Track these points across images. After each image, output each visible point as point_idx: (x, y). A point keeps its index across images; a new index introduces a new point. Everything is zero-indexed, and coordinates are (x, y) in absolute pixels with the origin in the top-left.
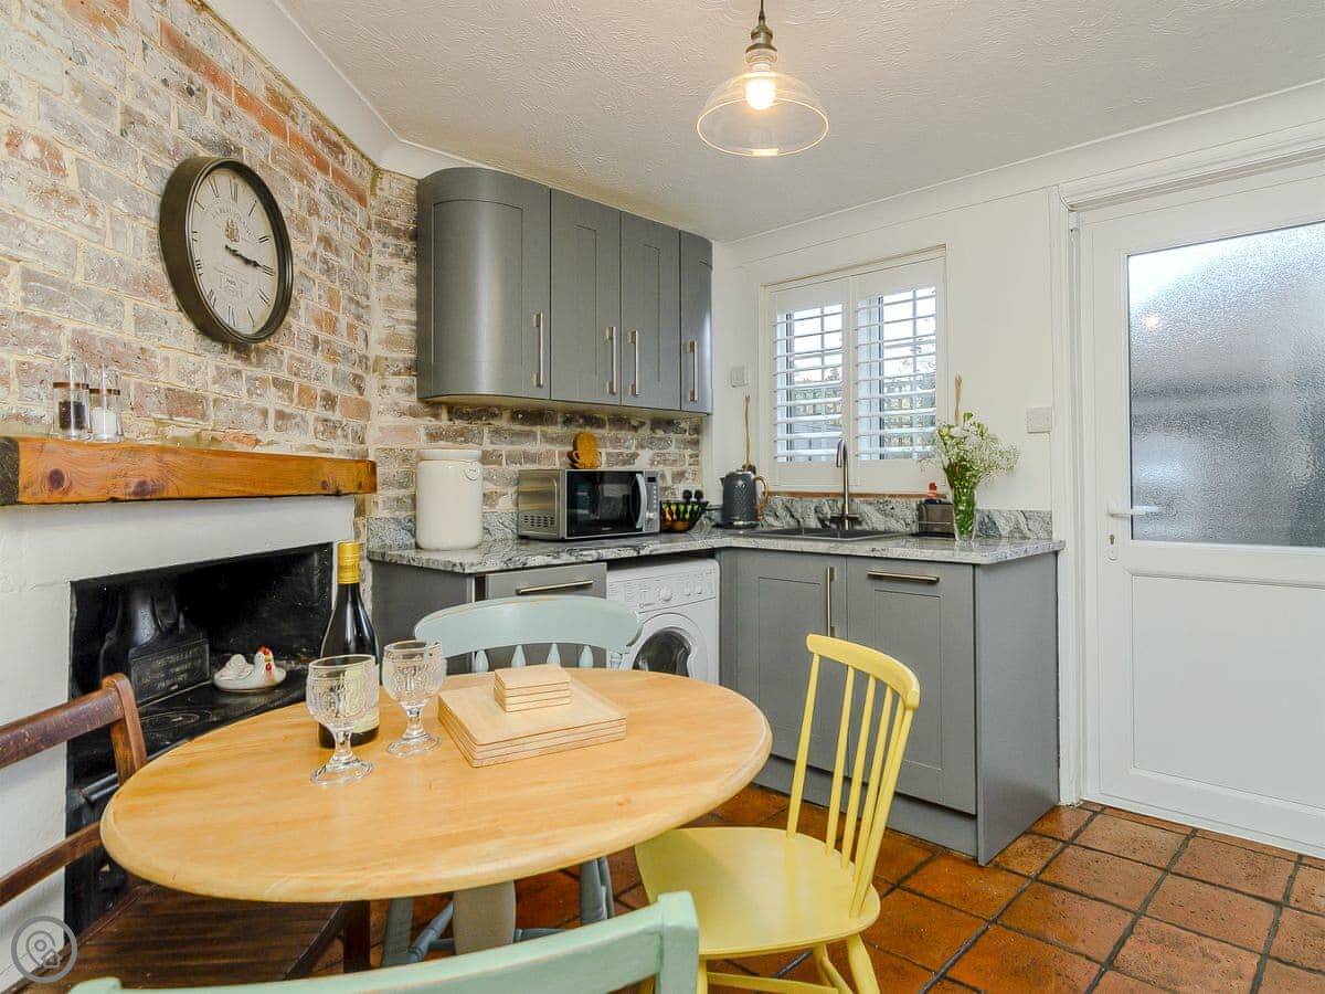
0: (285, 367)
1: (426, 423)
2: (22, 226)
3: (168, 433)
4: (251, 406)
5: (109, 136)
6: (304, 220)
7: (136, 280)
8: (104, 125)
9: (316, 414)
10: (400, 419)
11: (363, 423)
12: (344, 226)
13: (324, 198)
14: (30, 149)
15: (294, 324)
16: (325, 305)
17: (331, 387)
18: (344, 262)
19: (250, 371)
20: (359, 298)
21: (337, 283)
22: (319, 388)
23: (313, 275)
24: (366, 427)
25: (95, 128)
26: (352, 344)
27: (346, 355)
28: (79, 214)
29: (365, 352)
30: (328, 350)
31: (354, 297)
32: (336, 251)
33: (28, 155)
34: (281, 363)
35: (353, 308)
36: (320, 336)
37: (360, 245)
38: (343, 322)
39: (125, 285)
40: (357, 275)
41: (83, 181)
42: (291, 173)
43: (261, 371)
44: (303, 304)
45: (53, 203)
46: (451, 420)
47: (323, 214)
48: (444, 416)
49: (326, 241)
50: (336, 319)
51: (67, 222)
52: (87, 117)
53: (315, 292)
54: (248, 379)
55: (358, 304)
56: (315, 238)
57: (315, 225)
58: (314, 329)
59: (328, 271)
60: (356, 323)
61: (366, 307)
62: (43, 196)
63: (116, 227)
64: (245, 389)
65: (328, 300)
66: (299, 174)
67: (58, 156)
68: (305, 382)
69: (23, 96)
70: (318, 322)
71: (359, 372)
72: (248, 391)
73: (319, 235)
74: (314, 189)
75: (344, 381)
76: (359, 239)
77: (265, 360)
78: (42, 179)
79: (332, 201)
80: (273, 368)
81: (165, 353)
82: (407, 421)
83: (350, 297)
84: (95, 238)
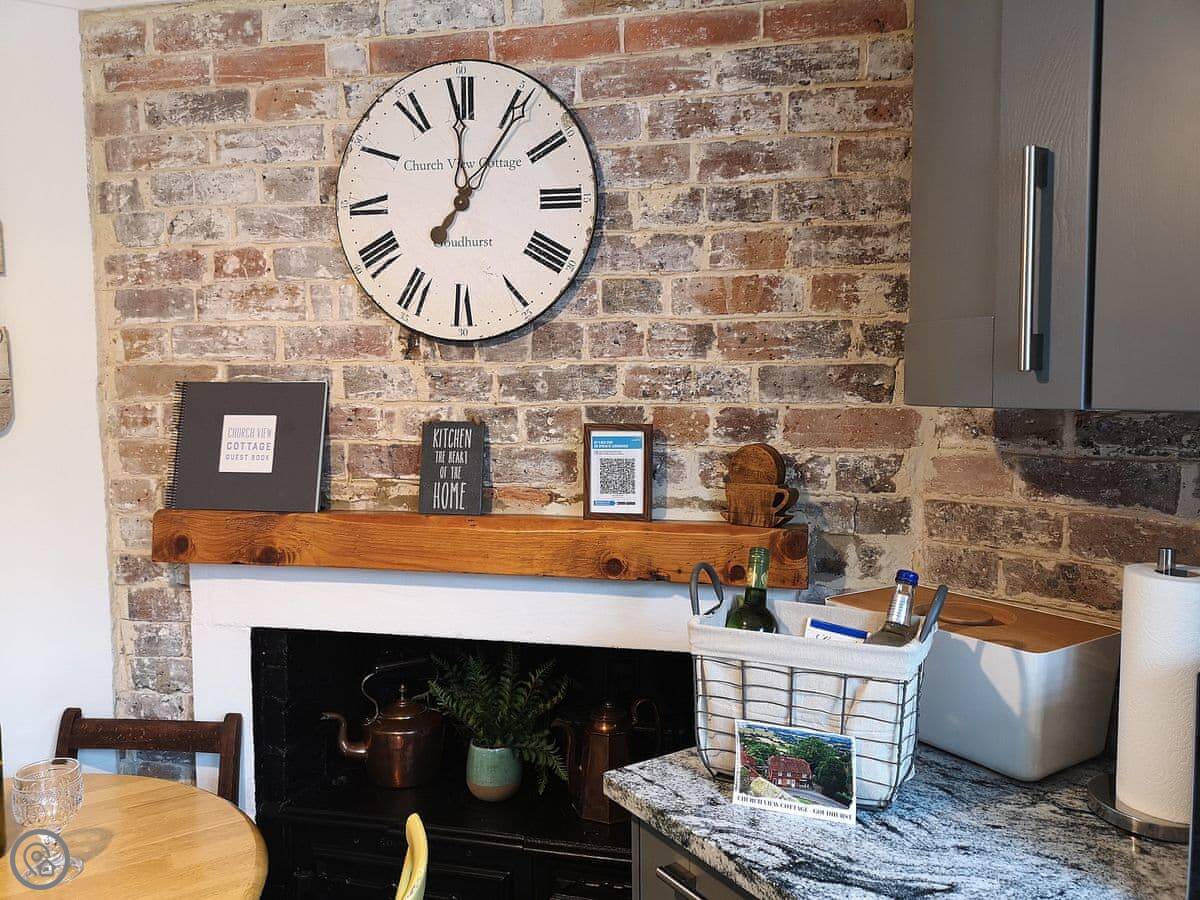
1: (1026, 450)
2: (225, 333)
3: (393, 492)
4: (536, 451)
5: (307, 211)
6: (662, 152)
7: (343, 342)
8: (299, 204)
9: (706, 450)
10: (975, 443)
11: (885, 453)
12: (808, 107)
13: (731, 86)
14: (233, 263)
15: (642, 321)
16: (732, 269)
17: (756, 401)
18: (800, 173)
19: (535, 406)
20: (865, 220)
21: (775, 217)
22: (712, 407)
23: (690, 230)
24: (899, 459)
25: (293, 211)
26: (837, 314)
27: (810, 338)
28: (280, 301)
29: (893, 316)
30: (743, 341)
31: (847, 223)
32: (773, 163)
33: (230, 271)
34: (607, 385)
35: (837, 246)
36: (718, 321)
37: (874, 113)
38: (798, 282)
39: (331, 351)
40: (858, 178)
41: (281, 269)
42: (630, 92)
43: (559, 404)
44: (667, 284)
45: (252, 302)
46: (1086, 443)
47: (726, 114)
48: (1069, 435)
49: (735, 159)
50: (774, 282)
51: (264, 314)
52: (282, 206)
53: (702, 256)
54: (530, 416)
55: (862, 231)
56: (695, 170)
57: (697, 146)
58: (698, 316)
59: (743, 206)
60: (855, 270)
61: (901, 227)
62: (242, 300)
63: (319, 297)
64: (524, 432)
65: (742, 260)
66: (653, 81)
67: (258, 256)
68: (672, 403)
69: (225, 223)
70: (713, 302)
71: (870, 358)
72: (530, 432)
73: (703, 156)
74: (698, 86)
75: (804, 383)
76: (866, 104)
77: (568, 387)
78: (240, 285)
79: (764, 77)
80: (587, 393)
81: (388, 409)
82: (989, 445)
83: (826, 229)
84: (296, 316)
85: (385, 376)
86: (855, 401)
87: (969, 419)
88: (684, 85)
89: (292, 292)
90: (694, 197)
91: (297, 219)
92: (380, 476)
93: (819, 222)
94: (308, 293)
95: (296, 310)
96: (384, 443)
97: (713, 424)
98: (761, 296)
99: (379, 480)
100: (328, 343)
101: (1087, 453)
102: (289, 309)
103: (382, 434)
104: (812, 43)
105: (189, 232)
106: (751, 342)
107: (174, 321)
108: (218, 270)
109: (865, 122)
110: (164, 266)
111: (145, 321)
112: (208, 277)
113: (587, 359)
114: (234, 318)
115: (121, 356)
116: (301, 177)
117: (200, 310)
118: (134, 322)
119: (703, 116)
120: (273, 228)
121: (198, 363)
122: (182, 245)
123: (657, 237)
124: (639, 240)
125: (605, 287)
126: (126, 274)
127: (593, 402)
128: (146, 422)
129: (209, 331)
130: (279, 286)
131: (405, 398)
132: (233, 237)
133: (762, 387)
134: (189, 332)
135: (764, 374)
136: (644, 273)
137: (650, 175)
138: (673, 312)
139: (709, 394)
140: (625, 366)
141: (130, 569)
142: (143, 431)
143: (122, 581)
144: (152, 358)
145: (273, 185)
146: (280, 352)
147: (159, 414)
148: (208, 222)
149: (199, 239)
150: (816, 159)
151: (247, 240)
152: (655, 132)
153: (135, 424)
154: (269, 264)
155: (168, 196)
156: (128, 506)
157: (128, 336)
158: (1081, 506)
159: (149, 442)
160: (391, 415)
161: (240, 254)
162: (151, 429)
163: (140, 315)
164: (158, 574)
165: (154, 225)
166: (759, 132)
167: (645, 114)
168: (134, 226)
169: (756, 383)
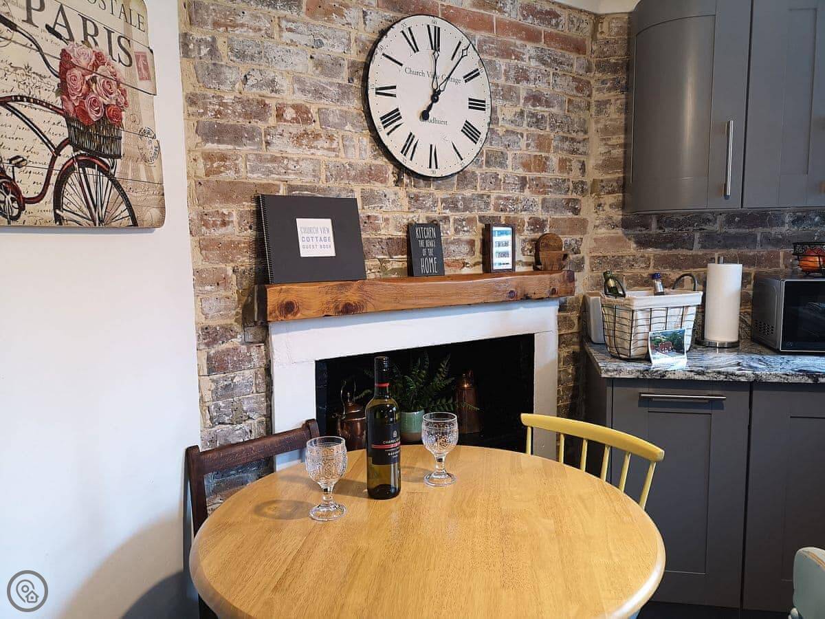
0: (492, 207)
1: (636, 232)
2: (285, 162)
3: (389, 267)
4: (459, 240)
5: (340, 86)
6: (510, 88)
7: (362, 173)
8: (335, 80)
9: (523, 237)
10: (614, 231)
11: (578, 237)
12: (558, 80)
13: (533, 63)
14: (290, 114)
15: (501, 173)
16: (534, 151)
17: (541, 214)
18: (555, 110)
19: (458, 215)
20: (574, 135)
21: (548, 129)
22: (526, 216)
23: (519, 130)
24: (582, 239)
25: (331, 84)
26: (565, 176)
27: (558, 186)
28: (322, 143)
29: (581, 178)
30: (537, 185)
31: (569, 136)
32: (548, 104)
33: (288, 118)
34: (487, 204)
35: (566, 145)
36: (529, 175)
37: (577, 89)
38: (554, 160)
39: (354, 179)
40: (573, 116)
41: (324, 122)
42: (498, 55)
43: (467, 214)
44: (510, 155)
45: (304, 142)
46: (660, 228)
47: (532, 76)
48: (654, 225)
49: (535, 98)
50: (547, 158)
51: (313, 151)
52: (324, 80)
53: (523, 142)
54: (455, 221)
55: (573, 140)
56: (522, 101)
57: (523, 88)
58: (521, 172)
59: (538, 121)
60: (570, 157)
61: (584, 140)
62: (298, 139)
63: (347, 143)
64: (452, 229)
65: (537, 147)
66: (506, 52)
67: (307, 112)
68: (512, 214)
69: (284, 83)
70: (526, 166)
71: (574, 196)
72: (456, 230)
73: (525, 95)
74: (522, 60)
75: (556, 206)
76: (574, 84)
77: (472, 206)
78: (296, 129)
79: (544, 63)
80: (480, 209)
81: (386, 216)
82: (619, 232)
83: (563, 137)
84: (333, 154)
85: (385, 196)
86: (570, 214)
87: (610, 222)
88: (518, 58)
89: (330, 138)
90: (522, 113)
91: (334, 90)
92: (382, 257)
93: (561, 133)
94: (341, 141)
95: (334, 150)
96: (384, 237)
97: (526, 225)
98: (542, 165)
99: (381, 260)
100: (353, 173)
101: (661, 231)
102: (328, 149)
103: (383, 232)
104: (559, 52)
105: (257, 85)
106: (540, 187)
107: (246, 149)
108: (280, 116)
109: (575, 92)
110: (239, 108)
111: (223, 147)
112: (272, 121)
113: (479, 191)
114: (292, 151)
115: (201, 172)
116: (337, 62)
117: (268, 143)
118: (210, 146)
119: (522, 75)
120: (318, 93)
121: (265, 181)
122: (252, 93)
123: (507, 131)
124: (501, 131)
125: (487, 154)
126: (206, 109)
127: (482, 213)
128: (224, 224)
129: (274, 159)
130: (322, 133)
131: (395, 209)
132: (290, 95)
133: (542, 208)
134: (260, 158)
135: (544, 200)
136: (501, 148)
137: (507, 99)
138: (511, 170)
139: (525, 210)
140: (494, 195)
141: (209, 335)
142: (222, 230)
143: (202, 347)
144: (229, 175)
145: (319, 64)
146: (323, 177)
147: (235, 218)
148: (273, 81)
149: (266, 92)
150: (561, 104)
151: (300, 98)
152: (507, 78)
153: (214, 225)
154: (316, 117)
155: (241, 55)
156: (208, 288)
157: (209, 157)
158: (659, 251)
159: (226, 239)
160: (386, 220)
161: (297, 108)
162: (229, 228)
163: (219, 142)
164: (233, 337)
165: (232, 75)
166: (542, 87)
167: (503, 67)
168: (215, 72)
169: (540, 206)
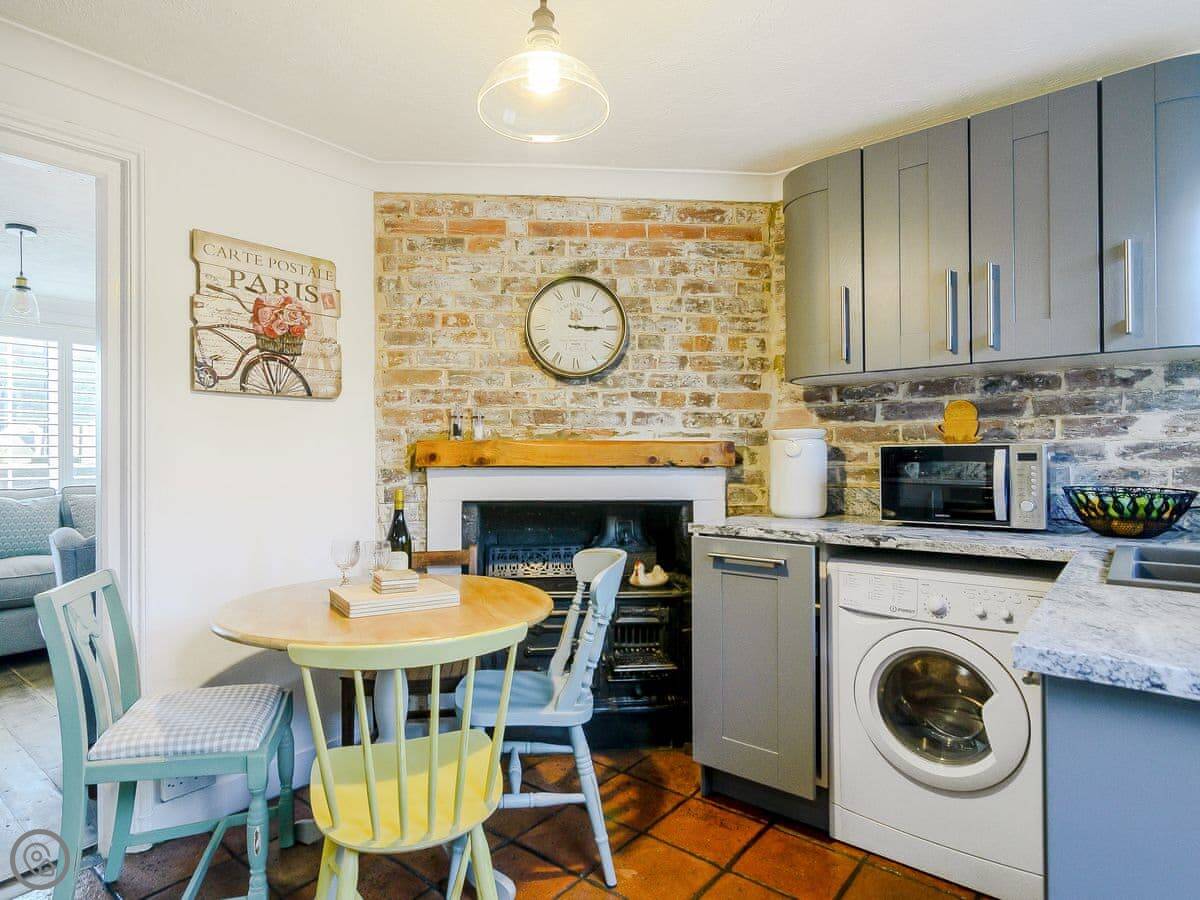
0: (645, 383)
1: (819, 405)
2: (447, 354)
3: (536, 432)
4: (607, 412)
5: (494, 297)
6: (665, 281)
7: (511, 360)
8: (491, 293)
9: (685, 411)
10: (797, 404)
11: (758, 412)
12: (724, 267)
13: (694, 256)
14: (452, 320)
15: (656, 354)
16: (695, 332)
17: (707, 390)
18: (722, 294)
19: (607, 391)
20: (748, 315)
21: (713, 312)
22: (688, 392)
23: (678, 315)
24: (763, 414)
25: (486, 297)
26: (738, 353)
27: (727, 363)
28: (477, 339)
29: (760, 355)
30: (700, 363)
31: (741, 316)
32: (711, 289)
33: (451, 323)
34: (640, 381)
35: (738, 325)
36: (689, 355)
37: (751, 273)
38: (722, 339)
39: (505, 364)
40: (745, 298)
41: (479, 324)
42: (651, 255)
43: (618, 390)
44: (667, 338)
45: (463, 339)
46: (841, 400)
47: (692, 268)
48: (834, 397)
49: (696, 287)
50: (712, 339)
51: (470, 345)
52: (481, 294)
53: (682, 326)
54: (604, 396)
55: (747, 320)
56: (679, 289)
57: (681, 280)
58: (681, 352)
59: (699, 307)
60: (745, 335)
61: (762, 319)
62: (458, 338)
63: (498, 338)
64: (601, 404)
65: (699, 328)
66: (661, 252)
67: (466, 318)
68: (670, 390)
69: (448, 300)
70: (687, 346)
71: (751, 372)
72: (604, 403)
73: (684, 285)
74: (680, 255)
75: (725, 382)
76: (748, 269)
77: (622, 383)
78: (457, 331)
79: (706, 254)
80: (632, 385)
81: (533, 392)
82: (802, 405)
83: (733, 318)
84: (486, 347)
86: (746, 390)
87: (792, 396)
88: (674, 254)
89: (485, 335)
90: (679, 301)
91: (489, 300)
92: (529, 425)
93: (730, 315)
94: (493, 336)
95: (487, 344)
96: (531, 409)
97: (688, 399)
98: (707, 345)
99: (528, 427)
100: (503, 360)
101: (842, 404)
102: (483, 343)
103: (530, 405)
104: (726, 243)
105: (429, 303)
106: (705, 365)
107: (419, 348)
108: (444, 323)
109: (747, 276)
110: (414, 320)
111: (402, 347)
112: (438, 326)
113: (631, 370)
114: (453, 346)
115: (386, 364)
116: (492, 281)
117: (434, 342)
118: (394, 348)
119: (682, 268)
120: (475, 304)
121: (431, 369)
122: (424, 309)
123: (663, 317)
124: (655, 318)
125: (639, 338)
126: (391, 323)
127: (634, 389)
128: (400, 398)
129: (438, 353)
130: (478, 332)
131: (542, 387)
132: (452, 307)
133: (708, 383)
134: (427, 353)
135: (709, 378)
136: (656, 332)
137: (660, 290)
138: (669, 350)
139: (686, 386)
140: (648, 374)
141: (387, 476)
142: (398, 403)
143: (381, 483)
144: (406, 366)
145: (476, 284)
146: (477, 364)
147: (408, 395)
148: (440, 299)
149: (435, 307)
150: (729, 288)
151: (461, 309)
152: (662, 273)
153: (393, 400)
154: (473, 320)
155: (418, 285)
156: (386, 442)
157: (391, 354)
158: (840, 424)
159: (401, 409)
160: (535, 395)
161: (457, 316)
162: (403, 402)
163: (399, 344)
164: (403, 478)
165: (410, 299)
166: (705, 276)
167: (657, 264)
168: (399, 299)
169: (705, 381)
